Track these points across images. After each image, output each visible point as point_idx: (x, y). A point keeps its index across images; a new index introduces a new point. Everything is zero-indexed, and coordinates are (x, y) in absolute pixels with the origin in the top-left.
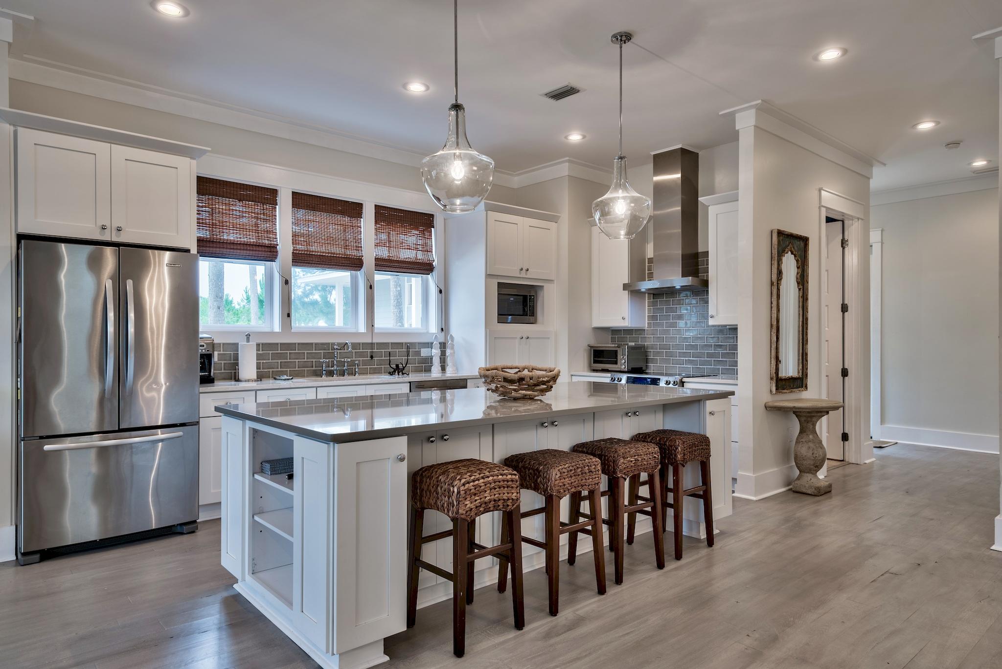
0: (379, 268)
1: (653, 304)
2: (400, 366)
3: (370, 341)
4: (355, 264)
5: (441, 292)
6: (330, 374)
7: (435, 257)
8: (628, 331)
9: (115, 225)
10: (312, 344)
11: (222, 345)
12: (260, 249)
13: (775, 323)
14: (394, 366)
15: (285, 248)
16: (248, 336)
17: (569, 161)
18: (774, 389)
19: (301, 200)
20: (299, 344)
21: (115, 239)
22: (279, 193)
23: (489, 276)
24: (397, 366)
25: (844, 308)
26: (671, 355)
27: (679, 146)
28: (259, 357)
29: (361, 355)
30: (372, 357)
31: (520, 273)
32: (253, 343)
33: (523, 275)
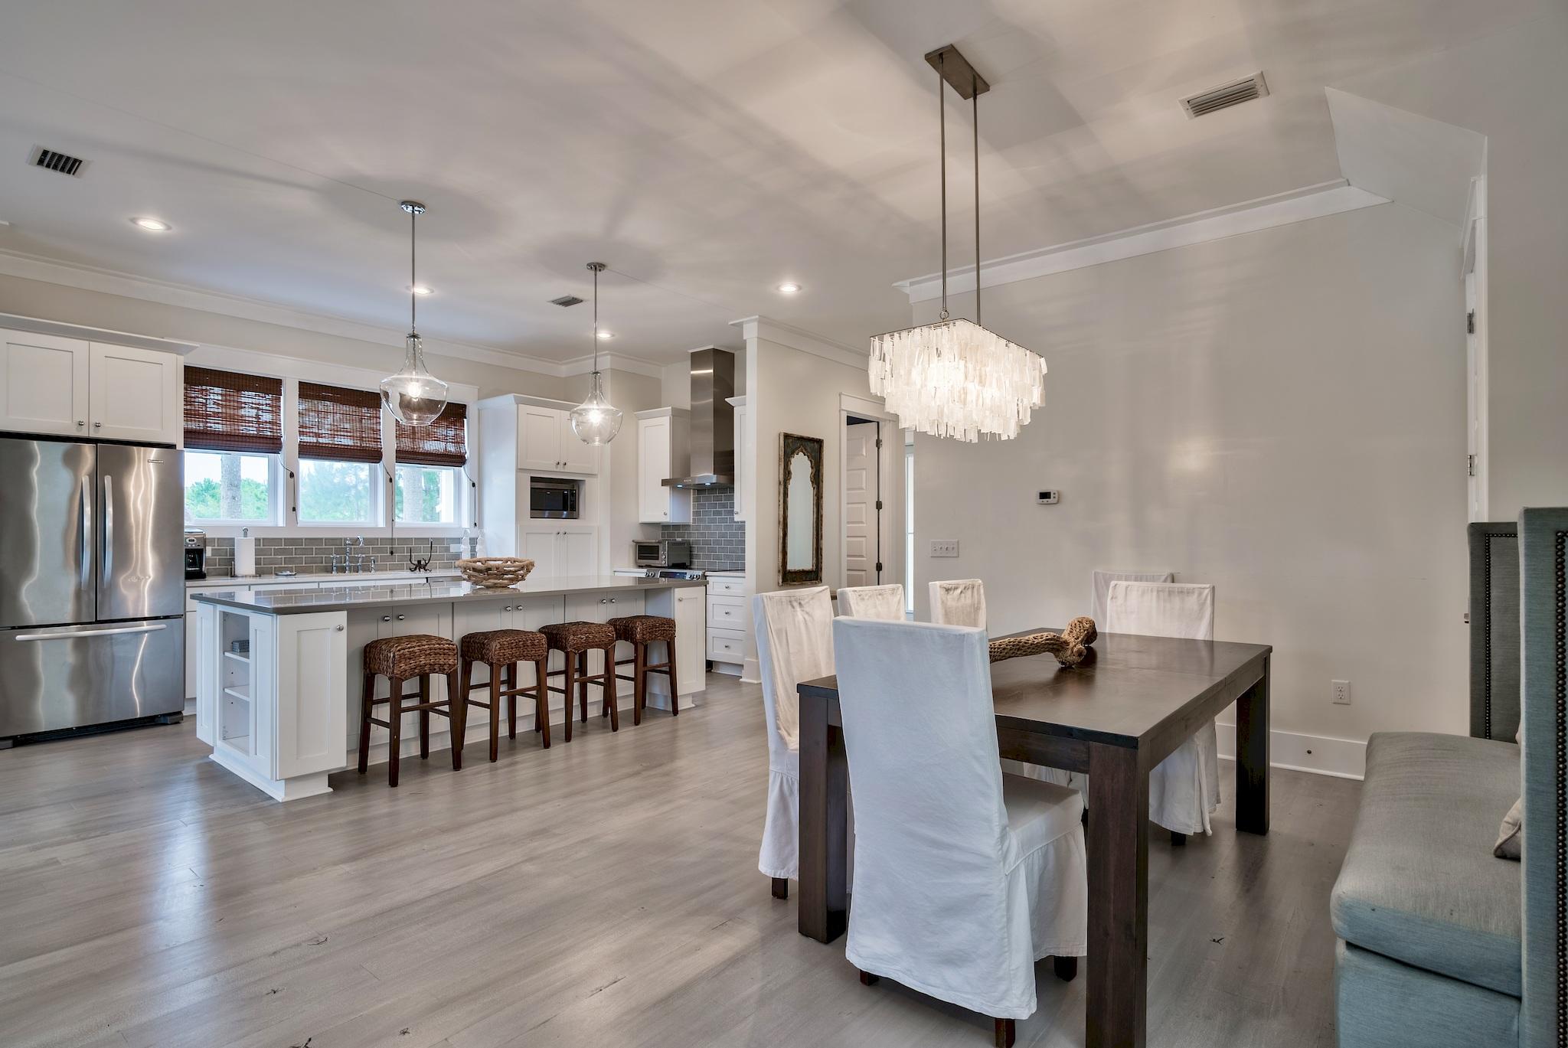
0: (400, 460)
1: (697, 500)
2: (423, 562)
3: (390, 537)
4: (373, 456)
5: (474, 485)
6: (342, 570)
7: (468, 449)
8: (676, 527)
9: (93, 420)
10: (322, 539)
11: (216, 540)
12: (261, 440)
13: (782, 520)
14: (416, 563)
15: (290, 438)
16: (246, 531)
17: (612, 355)
18: (781, 581)
19: (308, 391)
20: (306, 539)
21: (93, 435)
22: (283, 383)
23: (520, 470)
24: (419, 562)
25: (879, 506)
26: (713, 550)
27: (711, 347)
28: (258, 552)
29: (380, 550)
30: (392, 553)
31: (557, 468)
32: (251, 538)
33: (560, 468)
